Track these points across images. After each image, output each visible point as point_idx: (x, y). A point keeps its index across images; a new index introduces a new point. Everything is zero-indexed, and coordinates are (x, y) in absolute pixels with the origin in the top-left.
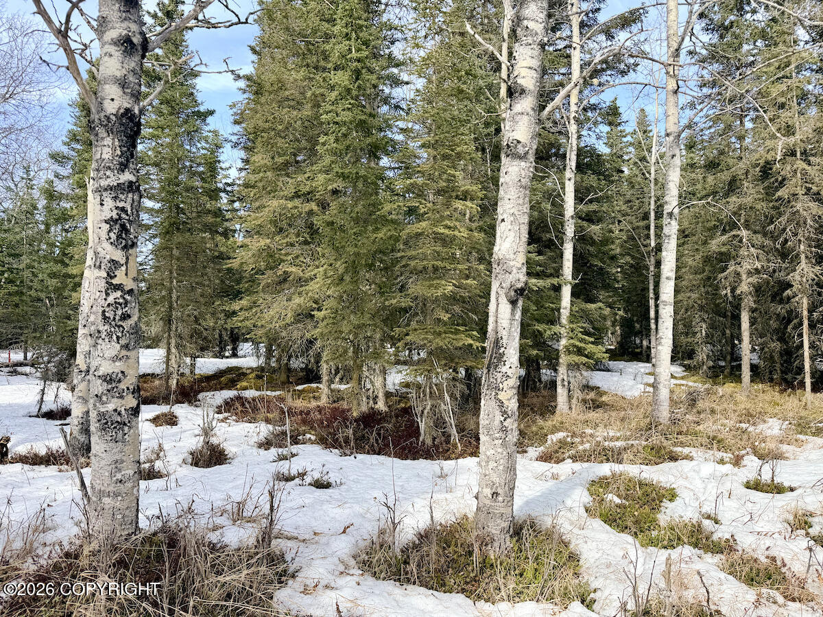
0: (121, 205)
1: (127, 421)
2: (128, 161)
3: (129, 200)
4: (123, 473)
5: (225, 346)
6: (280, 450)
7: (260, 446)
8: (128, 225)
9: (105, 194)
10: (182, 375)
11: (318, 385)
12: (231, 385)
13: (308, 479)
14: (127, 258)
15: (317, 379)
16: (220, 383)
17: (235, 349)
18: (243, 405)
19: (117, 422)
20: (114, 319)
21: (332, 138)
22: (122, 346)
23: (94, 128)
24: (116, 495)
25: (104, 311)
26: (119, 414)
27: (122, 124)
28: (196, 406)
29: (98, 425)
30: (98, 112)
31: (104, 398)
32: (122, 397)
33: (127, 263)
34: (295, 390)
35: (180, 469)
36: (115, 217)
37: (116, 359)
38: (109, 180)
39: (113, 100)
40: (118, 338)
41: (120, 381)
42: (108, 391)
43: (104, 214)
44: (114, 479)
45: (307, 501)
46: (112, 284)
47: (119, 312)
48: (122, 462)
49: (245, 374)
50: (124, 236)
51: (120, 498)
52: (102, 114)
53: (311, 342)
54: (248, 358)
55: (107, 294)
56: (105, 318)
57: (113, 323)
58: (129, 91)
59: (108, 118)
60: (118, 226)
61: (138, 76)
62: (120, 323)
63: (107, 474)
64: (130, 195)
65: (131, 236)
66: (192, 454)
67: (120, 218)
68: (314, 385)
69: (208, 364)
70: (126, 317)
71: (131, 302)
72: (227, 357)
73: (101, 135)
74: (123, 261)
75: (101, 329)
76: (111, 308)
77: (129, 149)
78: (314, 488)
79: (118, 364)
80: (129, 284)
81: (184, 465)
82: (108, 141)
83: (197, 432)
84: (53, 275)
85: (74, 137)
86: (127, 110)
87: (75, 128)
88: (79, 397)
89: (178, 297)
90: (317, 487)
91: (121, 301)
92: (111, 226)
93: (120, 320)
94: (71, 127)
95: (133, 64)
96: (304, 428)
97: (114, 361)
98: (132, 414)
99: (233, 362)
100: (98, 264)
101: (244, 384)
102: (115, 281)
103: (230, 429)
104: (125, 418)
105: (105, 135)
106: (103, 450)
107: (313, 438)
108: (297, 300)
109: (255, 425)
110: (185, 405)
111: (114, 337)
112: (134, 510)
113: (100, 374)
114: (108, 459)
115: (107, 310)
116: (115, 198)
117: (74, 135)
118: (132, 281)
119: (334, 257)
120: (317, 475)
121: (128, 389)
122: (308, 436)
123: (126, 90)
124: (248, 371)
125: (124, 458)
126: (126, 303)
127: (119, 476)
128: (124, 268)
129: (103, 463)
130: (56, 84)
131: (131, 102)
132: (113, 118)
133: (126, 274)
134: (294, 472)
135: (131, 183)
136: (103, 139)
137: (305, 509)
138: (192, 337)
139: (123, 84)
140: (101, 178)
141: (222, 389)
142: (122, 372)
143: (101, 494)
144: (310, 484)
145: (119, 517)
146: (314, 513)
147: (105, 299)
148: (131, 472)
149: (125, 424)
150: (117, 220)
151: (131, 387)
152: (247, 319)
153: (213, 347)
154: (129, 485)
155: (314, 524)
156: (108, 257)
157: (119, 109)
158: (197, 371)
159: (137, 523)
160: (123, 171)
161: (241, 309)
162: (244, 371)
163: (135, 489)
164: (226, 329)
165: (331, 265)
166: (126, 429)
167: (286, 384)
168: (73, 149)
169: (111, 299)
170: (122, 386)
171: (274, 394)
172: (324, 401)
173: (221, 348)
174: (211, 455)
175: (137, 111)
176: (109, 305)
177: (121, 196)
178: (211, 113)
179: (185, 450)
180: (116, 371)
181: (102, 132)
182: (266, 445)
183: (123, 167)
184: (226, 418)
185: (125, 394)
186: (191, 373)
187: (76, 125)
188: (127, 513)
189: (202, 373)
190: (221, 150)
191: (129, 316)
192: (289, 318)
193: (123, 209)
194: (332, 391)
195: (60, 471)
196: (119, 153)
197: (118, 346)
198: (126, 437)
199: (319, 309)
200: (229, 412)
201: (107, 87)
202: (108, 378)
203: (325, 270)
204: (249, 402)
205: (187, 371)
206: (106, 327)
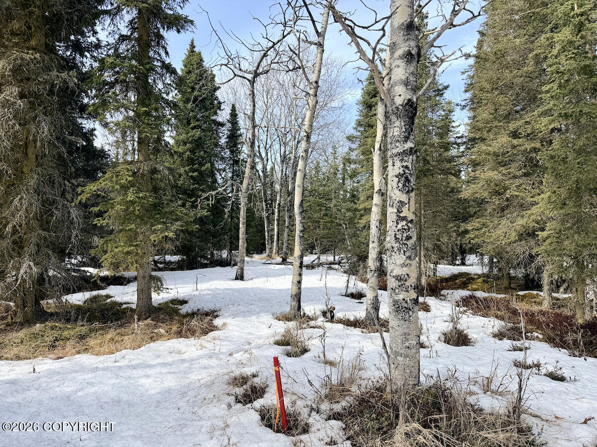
0: (405, 164)
1: (411, 308)
2: (409, 134)
3: (410, 160)
4: (410, 342)
5: (456, 256)
6: (514, 342)
7: (495, 336)
8: (409, 177)
9: (395, 158)
10: (429, 276)
11: (538, 292)
12: (464, 286)
13: (543, 371)
14: (409, 199)
15: (539, 287)
16: (456, 284)
17: (463, 259)
18: (477, 302)
19: (405, 307)
20: (402, 239)
21: (555, 86)
22: (407, 257)
23: (389, 117)
24: (406, 356)
25: (396, 234)
26: (406, 302)
27: (406, 111)
28: (441, 299)
29: (393, 308)
30: (391, 106)
31: (397, 291)
32: (407, 291)
33: (409, 202)
34: (517, 295)
35: (437, 344)
36: (402, 172)
37: (404, 265)
38: (398, 149)
39: (400, 95)
40: (404, 252)
41: (406, 280)
42: (399, 286)
43: (395, 171)
44: (405, 345)
45: (546, 389)
46: (400, 216)
47: (405, 235)
48: (409, 335)
49: (473, 279)
50: (407, 184)
51: (408, 359)
52: (394, 106)
53: (532, 257)
54: (474, 266)
55: (397, 223)
56: (396, 238)
57: (401, 242)
58: (410, 87)
59: (397, 108)
60: (403, 179)
61: (415, 76)
62: (406, 242)
63: (400, 341)
64: (411, 157)
65: (412, 184)
66: (445, 334)
67: (405, 173)
68: (535, 292)
69: (445, 270)
70: (409, 238)
71: (412, 228)
72: (458, 265)
73: (393, 121)
74: (406, 201)
75: (394, 246)
76: (400, 232)
77: (410, 126)
78: (550, 380)
79: (404, 269)
80: (411, 217)
81: (439, 342)
82: (397, 123)
83: (445, 319)
84: (349, 210)
85: (359, 124)
86: (409, 100)
87: (359, 117)
88: (371, 287)
89: (425, 222)
90: (553, 379)
91: (406, 227)
92: (399, 179)
93: (406, 240)
94: (357, 118)
95: (412, 69)
96: (531, 327)
97: (402, 267)
98: (414, 303)
99: (463, 269)
100: (391, 204)
101: (475, 286)
102: (402, 215)
103: (469, 320)
104: (410, 305)
105: (396, 119)
106: (397, 325)
107: (541, 336)
108: (521, 222)
109: (489, 319)
110: (433, 298)
111: (402, 251)
112: (417, 368)
113: (394, 275)
114: (400, 331)
115: (397, 233)
116: (402, 160)
117: (359, 122)
118: (412, 214)
119: (557, 186)
120: (551, 369)
121: (411, 286)
122: (536, 334)
123: (408, 87)
124: (476, 277)
125: (410, 332)
126: (409, 229)
127: (407, 344)
128: (407, 206)
129: (397, 333)
130: (348, 92)
131: (411, 94)
132: (401, 107)
133: (409, 210)
134: (529, 362)
135: (411, 148)
136: (394, 122)
137: (544, 394)
138: (434, 249)
139: (406, 83)
140: (393, 148)
141: (457, 288)
142: (407, 275)
143: (397, 354)
144: (545, 375)
145: (408, 371)
146: (553, 399)
147: (396, 227)
148: (415, 343)
149: (410, 310)
150: (403, 175)
151: (413, 285)
152: (476, 236)
153: (447, 257)
154: (414, 351)
155: (554, 409)
156: (398, 199)
157: (404, 100)
158: (438, 274)
159: (419, 378)
160: (406, 142)
161: (473, 229)
162: (472, 276)
163: (417, 355)
164: (457, 245)
165: (554, 192)
166: (411, 312)
167: (508, 289)
168: (359, 131)
169: (399, 226)
170: (408, 284)
171: (499, 296)
172: (545, 306)
173: (453, 258)
174: (458, 337)
175: (415, 100)
176: (398, 230)
177: (405, 158)
178: (446, 88)
179: (439, 331)
180: (404, 273)
181: (393, 118)
182: (500, 336)
183: (406, 139)
184: (465, 311)
185: (409, 289)
186: (434, 275)
187: (360, 116)
188: (413, 369)
189: (441, 275)
190: (452, 114)
191: (411, 237)
192: (513, 236)
193: (407, 167)
194: (553, 298)
195: (363, 332)
196: (404, 130)
197: (404, 257)
198: (411, 318)
199: (543, 230)
200: (467, 307)
201: (397, 88)
202: (399, 278)
203: (550, 197)
204: (482, 301)
205: (432, 274)
206: (397, 245)
